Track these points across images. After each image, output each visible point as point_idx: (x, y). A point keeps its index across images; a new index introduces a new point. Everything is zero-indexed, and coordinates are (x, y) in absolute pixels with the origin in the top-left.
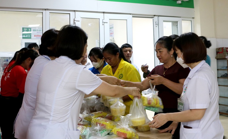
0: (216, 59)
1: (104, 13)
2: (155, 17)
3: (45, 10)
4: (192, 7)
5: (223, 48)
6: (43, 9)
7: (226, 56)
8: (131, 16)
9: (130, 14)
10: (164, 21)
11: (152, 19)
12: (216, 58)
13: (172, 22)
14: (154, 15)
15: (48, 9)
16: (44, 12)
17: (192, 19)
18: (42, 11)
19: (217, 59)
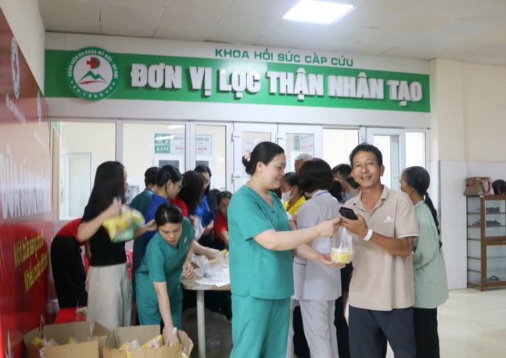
0: (465, 197)
1: (278, 123)
2: (362, 128)
3: (190, 121)
4: (427, 110)
5: (475, 178)
6: (186, 120)
7: (479, 191)
8: (321, 127)
9: (321, 125)
10: (375, 135)
11: (357, 131)
12: (464, 194)
13: (391, 136)
14: (360, 126)
15: (193, 120)
16: (188, 123)
17: (427, 131)
18: (184, 123)
19: (467, 196)
